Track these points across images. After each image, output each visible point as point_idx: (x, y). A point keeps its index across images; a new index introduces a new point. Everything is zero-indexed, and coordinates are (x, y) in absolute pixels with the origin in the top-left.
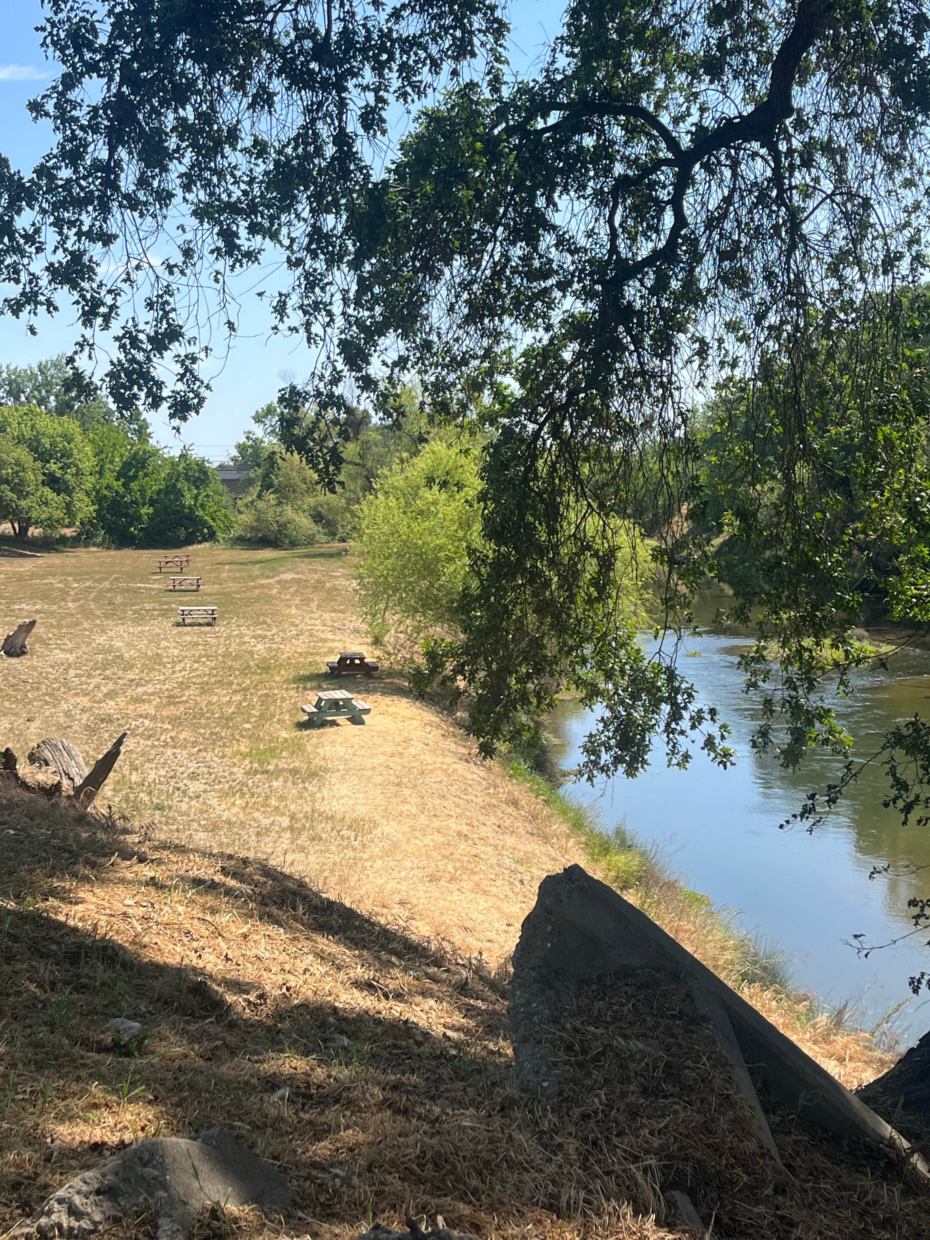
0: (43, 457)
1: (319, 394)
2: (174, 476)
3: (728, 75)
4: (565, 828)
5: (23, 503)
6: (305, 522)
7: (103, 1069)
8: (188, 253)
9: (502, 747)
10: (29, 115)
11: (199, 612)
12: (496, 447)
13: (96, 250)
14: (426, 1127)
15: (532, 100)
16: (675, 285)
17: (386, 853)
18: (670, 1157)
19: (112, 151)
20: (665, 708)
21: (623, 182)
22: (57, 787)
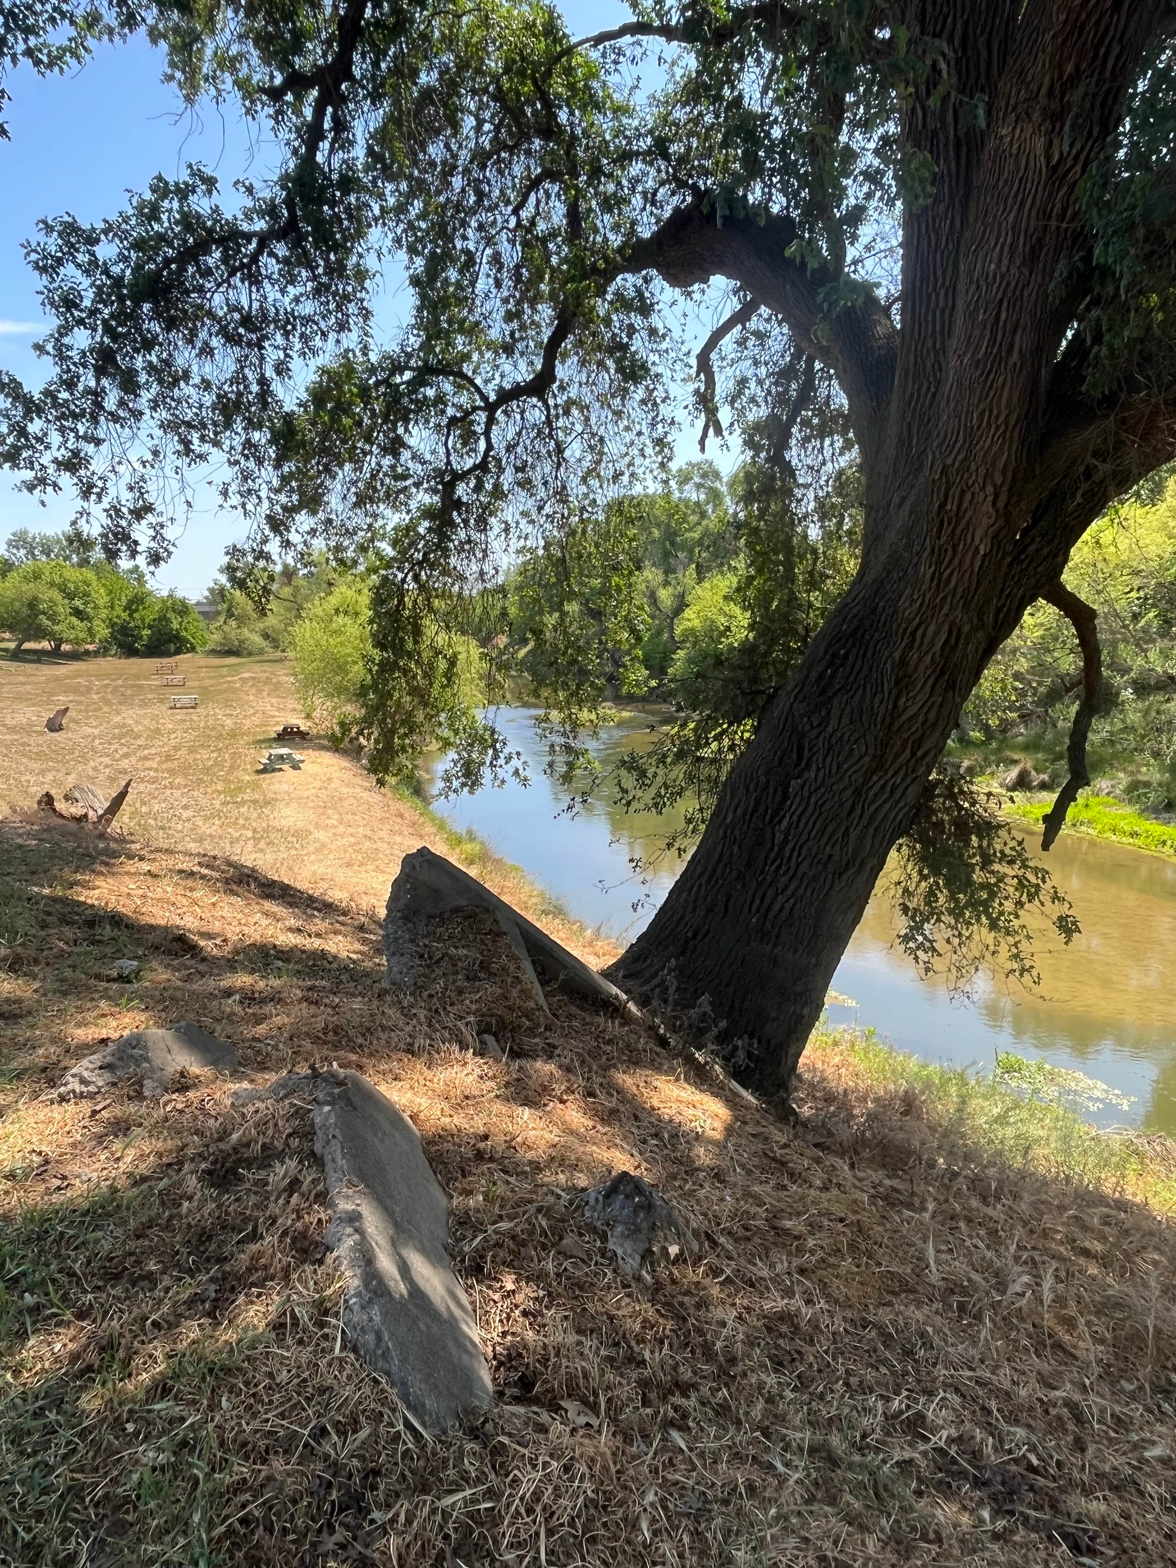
0: (70, 596)
1: (254, 550)
2: (164, 609)
3: (517, 355)
4: (433, 830)
5: (56, 628)
6: (257, 639)
7: (111, 993)
8: (156, 453)
9: (392, 780)
10: (34, 354)
11: (185, 699)
12: (378, 589)
13: (90, 448)
14: (329, 1010)
15: (392, 363)
16: (488, 486)
17: (317, 851)
18: (483, 1015)
19: (98, 381)
20: (490, 752)
21: (453, 421)
22: (85, 816)
